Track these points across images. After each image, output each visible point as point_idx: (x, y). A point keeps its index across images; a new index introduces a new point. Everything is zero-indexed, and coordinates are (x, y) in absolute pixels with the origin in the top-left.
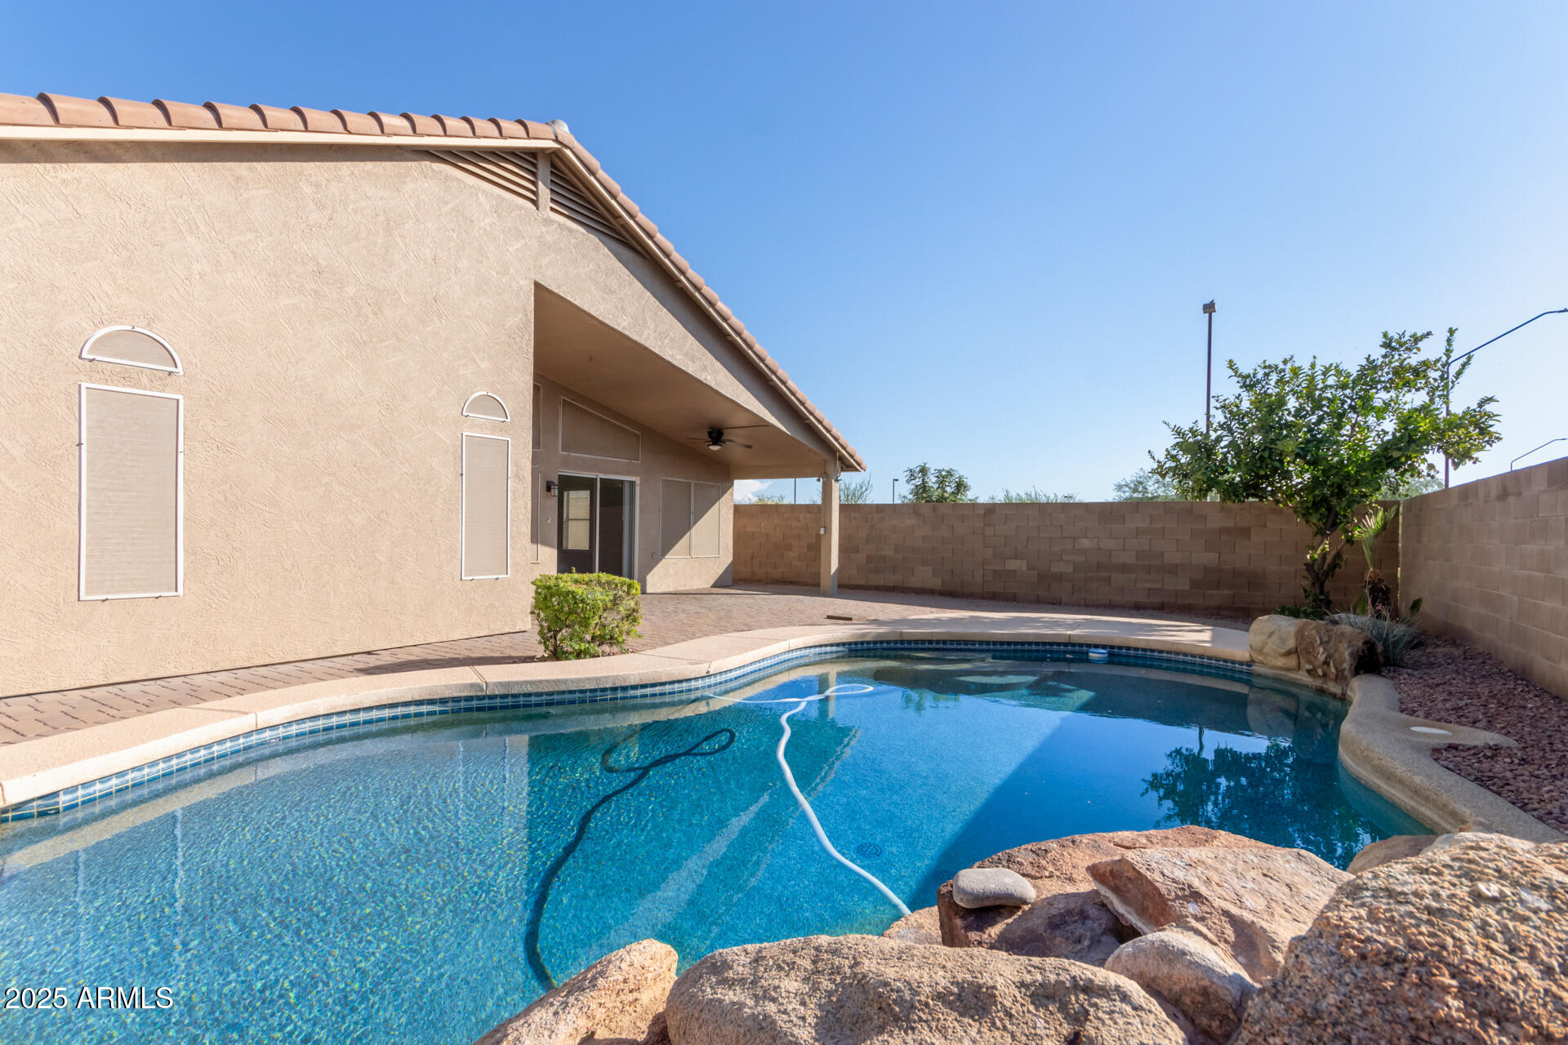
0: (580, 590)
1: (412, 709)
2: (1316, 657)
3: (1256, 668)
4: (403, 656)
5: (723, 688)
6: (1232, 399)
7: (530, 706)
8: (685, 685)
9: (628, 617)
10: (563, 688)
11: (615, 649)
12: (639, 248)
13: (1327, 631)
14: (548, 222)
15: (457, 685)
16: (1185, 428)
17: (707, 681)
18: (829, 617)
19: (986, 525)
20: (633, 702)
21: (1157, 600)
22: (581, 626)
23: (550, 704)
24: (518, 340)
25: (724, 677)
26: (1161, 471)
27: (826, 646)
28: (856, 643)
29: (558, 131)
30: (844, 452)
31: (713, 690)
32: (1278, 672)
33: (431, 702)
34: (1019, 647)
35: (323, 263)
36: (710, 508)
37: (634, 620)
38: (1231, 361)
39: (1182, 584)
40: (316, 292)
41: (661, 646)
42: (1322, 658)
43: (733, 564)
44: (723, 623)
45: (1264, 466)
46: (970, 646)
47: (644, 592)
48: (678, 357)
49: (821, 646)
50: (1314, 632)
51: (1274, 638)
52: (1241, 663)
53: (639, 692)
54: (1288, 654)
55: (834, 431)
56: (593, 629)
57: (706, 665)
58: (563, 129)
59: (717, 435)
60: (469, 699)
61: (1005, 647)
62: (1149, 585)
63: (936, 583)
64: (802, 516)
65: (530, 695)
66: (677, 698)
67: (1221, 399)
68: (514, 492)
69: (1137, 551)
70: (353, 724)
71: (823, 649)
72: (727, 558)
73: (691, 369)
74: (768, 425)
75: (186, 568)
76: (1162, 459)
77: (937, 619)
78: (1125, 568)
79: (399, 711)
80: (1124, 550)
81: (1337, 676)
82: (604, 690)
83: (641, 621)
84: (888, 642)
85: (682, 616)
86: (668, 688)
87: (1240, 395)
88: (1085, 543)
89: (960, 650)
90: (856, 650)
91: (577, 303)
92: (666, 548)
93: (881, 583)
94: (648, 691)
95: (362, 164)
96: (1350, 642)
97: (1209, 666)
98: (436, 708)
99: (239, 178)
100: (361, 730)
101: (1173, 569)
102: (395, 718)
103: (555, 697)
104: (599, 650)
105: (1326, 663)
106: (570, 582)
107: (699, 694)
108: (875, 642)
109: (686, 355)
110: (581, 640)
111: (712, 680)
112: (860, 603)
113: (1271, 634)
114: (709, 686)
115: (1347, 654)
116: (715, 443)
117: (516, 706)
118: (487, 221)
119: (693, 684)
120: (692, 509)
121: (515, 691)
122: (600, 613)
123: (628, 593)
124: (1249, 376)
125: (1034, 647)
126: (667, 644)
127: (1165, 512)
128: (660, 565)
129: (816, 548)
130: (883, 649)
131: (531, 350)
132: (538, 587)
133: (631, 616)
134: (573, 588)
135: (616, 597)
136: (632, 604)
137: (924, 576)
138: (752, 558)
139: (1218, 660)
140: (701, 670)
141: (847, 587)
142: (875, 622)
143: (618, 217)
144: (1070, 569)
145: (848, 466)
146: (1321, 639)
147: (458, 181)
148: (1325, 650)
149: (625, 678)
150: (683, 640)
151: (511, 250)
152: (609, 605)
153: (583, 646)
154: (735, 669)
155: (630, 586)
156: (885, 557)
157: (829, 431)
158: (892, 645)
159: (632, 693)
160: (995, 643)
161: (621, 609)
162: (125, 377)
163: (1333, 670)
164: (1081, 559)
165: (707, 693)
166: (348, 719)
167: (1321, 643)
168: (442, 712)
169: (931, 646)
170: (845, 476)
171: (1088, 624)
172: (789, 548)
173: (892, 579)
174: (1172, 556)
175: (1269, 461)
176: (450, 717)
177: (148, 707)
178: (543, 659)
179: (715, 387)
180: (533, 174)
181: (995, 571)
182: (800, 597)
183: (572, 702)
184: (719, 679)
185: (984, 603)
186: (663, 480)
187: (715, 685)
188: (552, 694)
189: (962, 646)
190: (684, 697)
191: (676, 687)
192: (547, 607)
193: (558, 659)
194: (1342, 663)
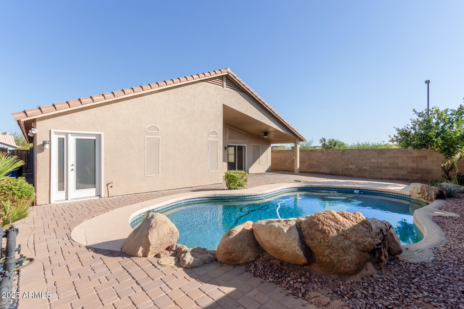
0: (235, 175)
1: (203, 199)
2: (425, 195)
3: (412, 197)
4: (198, 188)
5: (266, 197)
6: (416, 120)
7: (225, 199)
8: (257, 196)
9: (245, 180)
10: (232, 196)
11: (242, 188)
12: (246, 92)
13: (428, 188)
14: (226, 90)
15: (211, 194)
16: (400, 128)
17: (263, 195)
18: (295, 181)
19: (342, 155)
20: (246, 199)
21: (397, 177)
22: (235, 182)
23: (229, 199)
24: (219, 118)
25: (266, 195)
26: (392, 141)
27: (292, 188)
28: (300, 188)
29: (228, 70)
30: (300, 137)
31: (264, 197)
32: (417, 198)
33: (206, 198)
34: (345, 190)
35: (183, 107)
36: (264, 152)
37: (246, 181)
38: (414, 109)
39: (405, 172)
40: (181, 113)
41: (252, 187)
42: (427, 195)
43: (271, 165)
44: (267, 182)
45: (425, 139)
46: (331, 189)
47: (248, 174)
48: (256, 117)
49: (291, 188)
50: (425, 188)
51: (415, 189)
52: (408, 196)
53: (248, 197)
54: (419, 193)
55: (297, 131)
56: (237, 183)
57: (262, 192)
58: (229, 70)
59: (266, 133)
60: (213, 197)
61: (341, 189)
62: (394, 173)
63: (328, 171)
64: (290, 153)
65: (225, 197)
66: (256, 199)
67: (413, 120)
68: (219, 152)
69: (390, 163)
70: (193, 201)
71: (291, 189)
72: (269, 164)
73: (259, 119)
74: (279, 131)
75: (161, 170)
76: (393, 137)
77: (324, 182)
78: (386, 168)
79: (201, 199)
80: (385, 162)
81: (431, 200)
82: (240, 196)
83: (248, 181)
84: (309, 188)
85: (258, 180)
86: (254, 197)
87: (418, 119)
88: (373, 160)
89: (328, 190)
90: (300, 189)
91: (232, 107)
92: (254, 162)
93: (312, 171)
94: (250, 197)
95: (189, 86)
96: (434, 191)
97: (399, 196)
98: (207, 199)
99: (169, 93)
100: (195, 202)
101: (402, 168)
102: (200, 200)
103: (230, 198)
104: (239, 188)
105: (428, 196)
106: (232, 172)
107: (261, 198)
108: (305, 188)
109: (258, 116)
110: (235, 186)
111: (264, 195)
112: (305, 177)
113: (415, 188)
114: (263, 197)
115: (433, 194)
116: (266, 136)
117: (222, 199)
118: (213, 92)
119: (259, 196)
120: (260, 152)
121: (222, 196)
122: (239, 180)
123: (245, 175)
124: (421, 113)
125: (349, 190)
126: (254, 187)
127: (398, 151)
128: (252, 166)
129: (293, 162)
130: (307, 189)
131: (222, 119)
132: (226, 174)
133: (246, 180)
134: (233, 174)
135: (242, 176)
136: (246, 178)
137: (324, 169)
138: (276, 164)
139: (401, 195)
140: (261, 193)
141: (302, 172)
142: (307, 182)
143: (241, 86)
144: (369, 168)
145: (301, 140)
146: (427, 190)
147: (207, 85)
148: (427, 193)
149: (244, 194)
150: (258, 186)
151: (218, 98)
152: (241, 178)
153: (235, 187)
154: (269, 193)
155: (245, 174)
156: (313, 164)
157: (296, 132)
158: (310, 188)
159: (246, 197)
160: (338, 188)
161: (243, 179)
162: (152, 134)
163: (430, 198)
164: (372, 165)
165: (263, 198)
166: (192, 200)
167: (427, 191)
168: (208, 200)
169: (320, 189)
170: (301, 143)
171: (369, 184)
172: (286, 161)
173: (315, 170)
174: (401, 164)
175: (426, 138)
176: (210, 200)
177: (158, 196)
178: (226, 190)
179: (265, 123)
180: (223, 80)
181: (345, 168)
182: (289, 175)
183: (234, 199)
184: (265, 195)
185: (341, 177)
186: (253, 145)
187: (264, 196)
188: (230, 197)
189: (329, 189)
190: (257, 199)
191: (256, 196)
192: (228, 178)
193: (230, 190)
194: (432, 196)
